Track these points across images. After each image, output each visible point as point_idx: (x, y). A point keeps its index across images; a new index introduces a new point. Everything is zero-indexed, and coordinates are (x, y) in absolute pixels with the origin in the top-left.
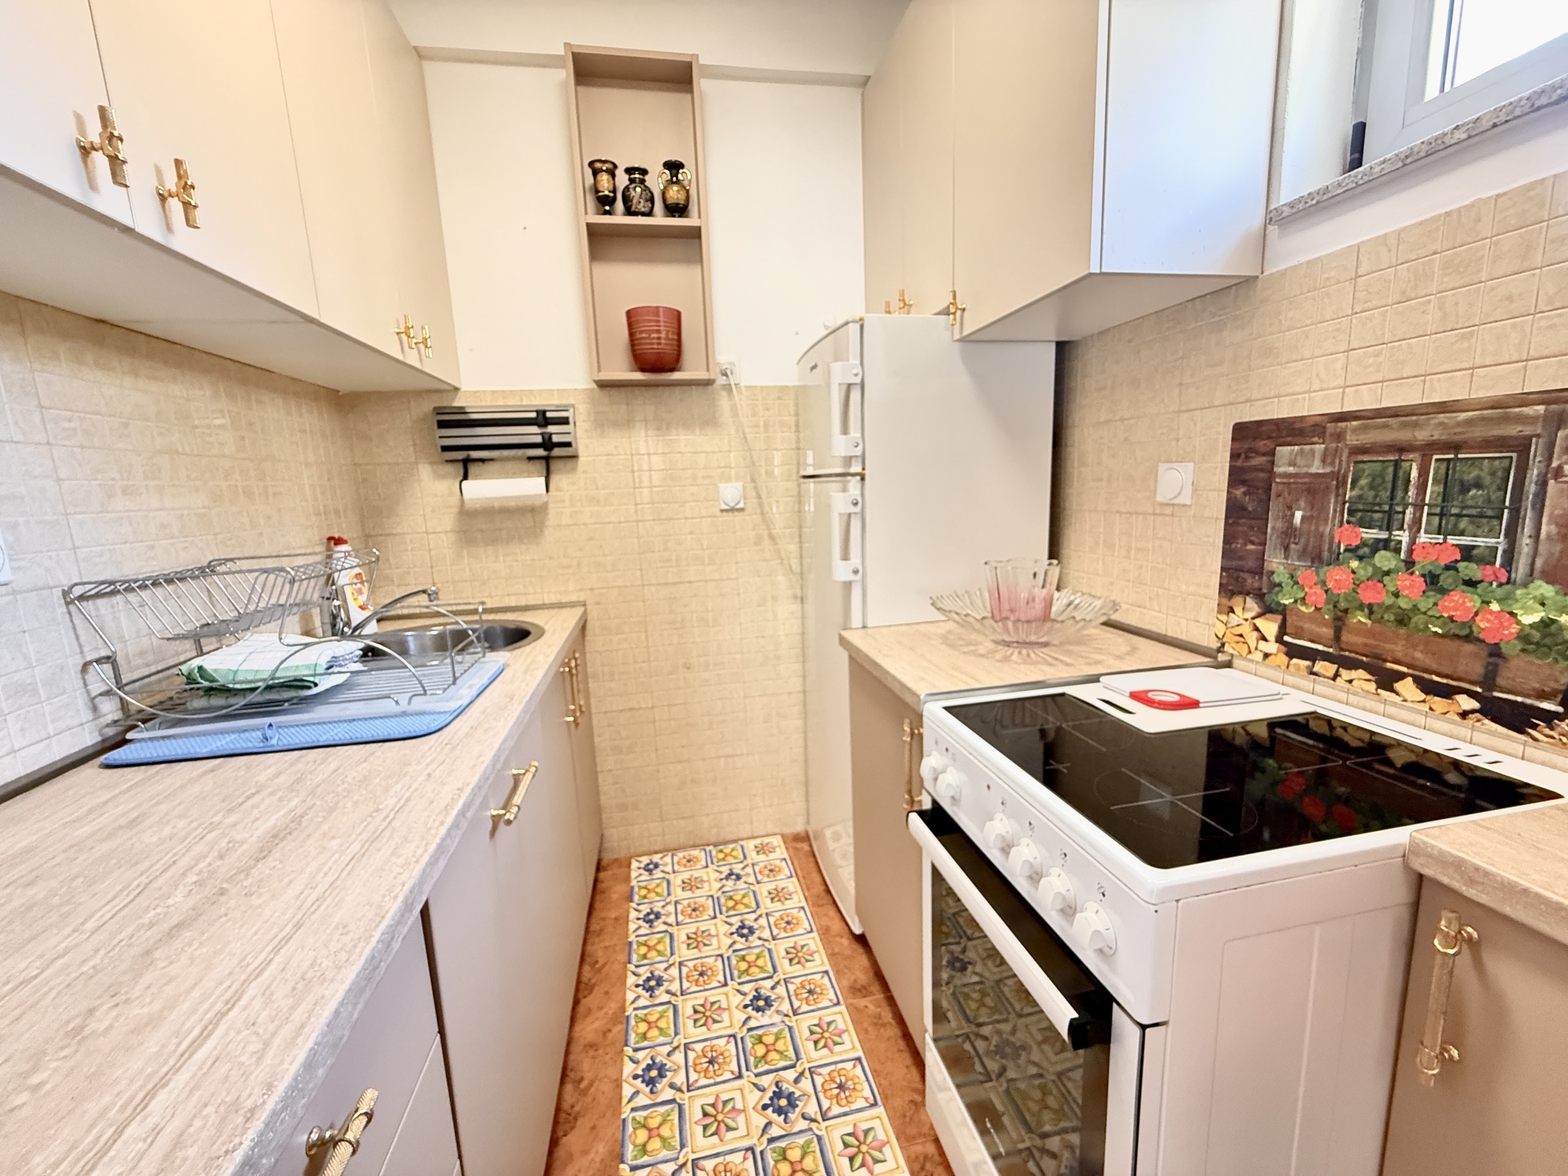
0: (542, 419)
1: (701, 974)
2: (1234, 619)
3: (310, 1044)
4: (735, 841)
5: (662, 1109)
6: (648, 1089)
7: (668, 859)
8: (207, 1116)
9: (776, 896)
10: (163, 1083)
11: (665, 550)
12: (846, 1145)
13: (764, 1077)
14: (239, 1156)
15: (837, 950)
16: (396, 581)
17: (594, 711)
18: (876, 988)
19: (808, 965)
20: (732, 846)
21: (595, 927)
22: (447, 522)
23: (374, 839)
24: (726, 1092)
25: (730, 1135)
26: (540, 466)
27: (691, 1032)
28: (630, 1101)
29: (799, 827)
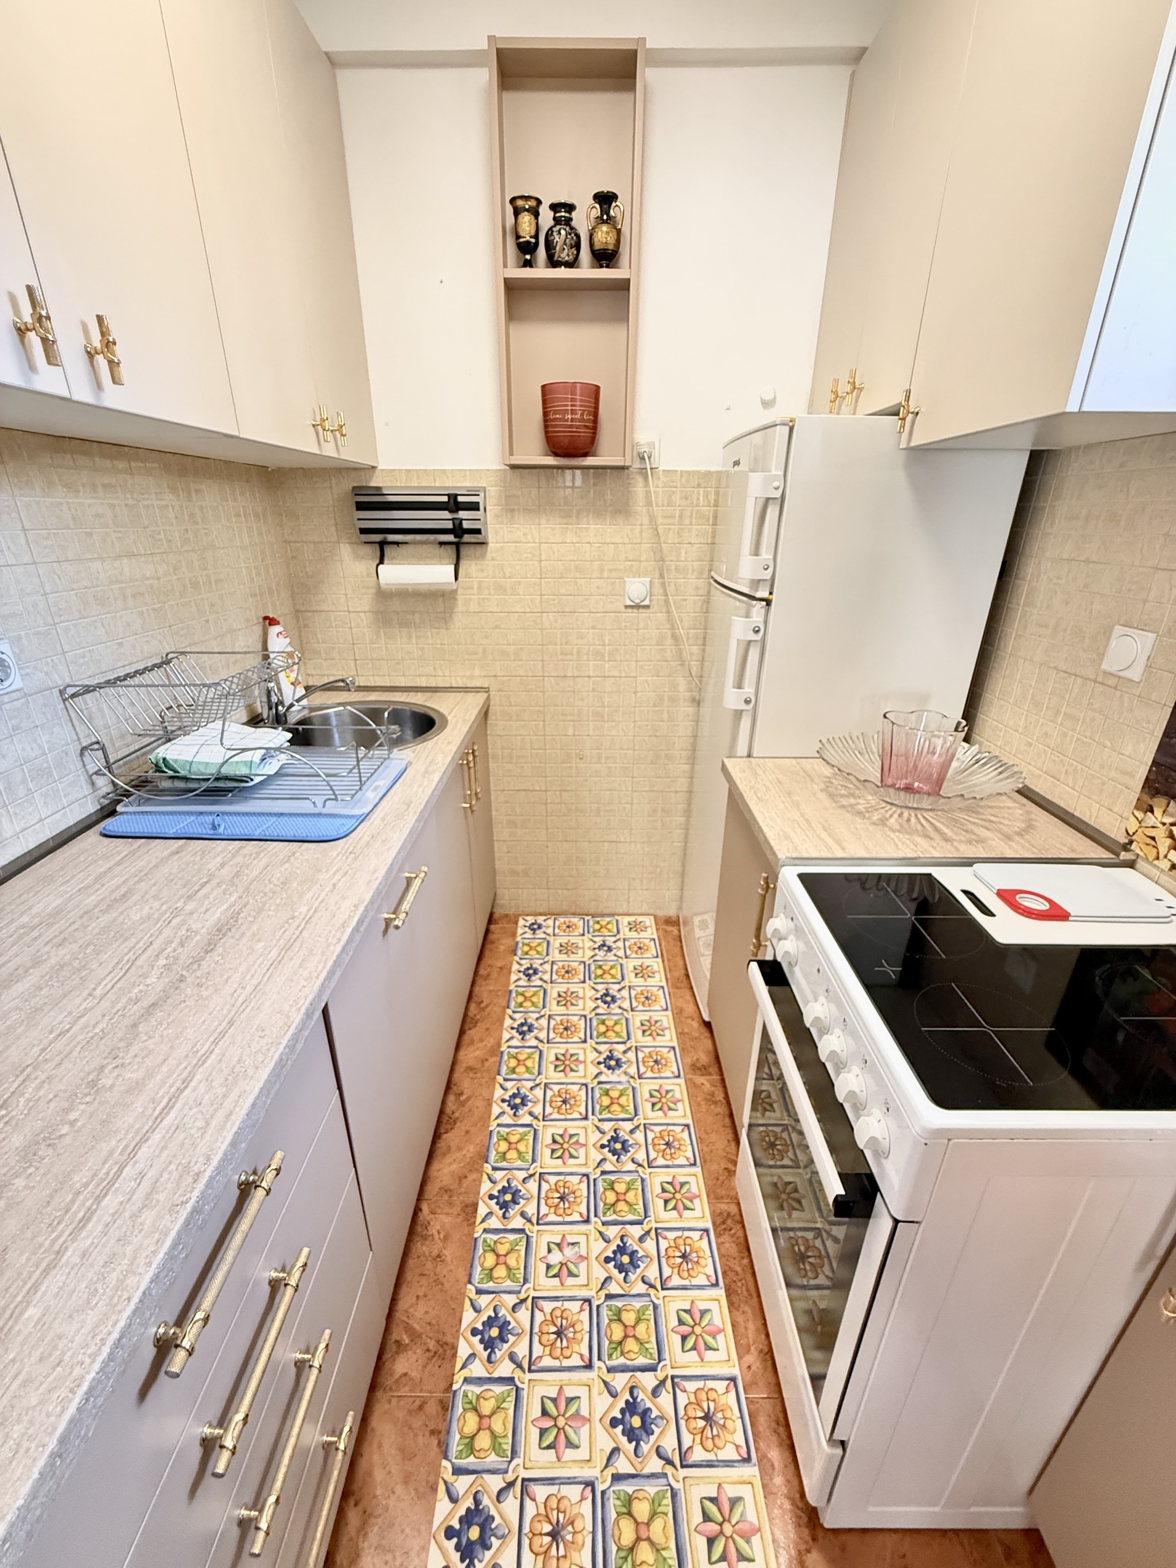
0: (453, 504)
1: (566, 1029)
2: (1150, 820)
3: (235, 1129)
4: (613, 915)
5: (522, 1130)
6: (512, 1112)
7: (550, 922)
8: (170, 1173)
9: (640, 972)
10: (144, 1139)
11: (567, 643)
12: (664, 1190)
13: (606, 1123)
14: (189, 1207)
15: (686, 1030)
16: (323, 655)
17: (492, 788)
18: (714, 1069)
19: (659, 1038)
20: (608, 919)
21: (482, 972)
22: (364, 603)
23: (287, 948)
24: (573, 1128)
25: (571, 1161)
26: (451, 551)
27: (551, 1074)
28: (497, 1118)
29: (672, 912)
